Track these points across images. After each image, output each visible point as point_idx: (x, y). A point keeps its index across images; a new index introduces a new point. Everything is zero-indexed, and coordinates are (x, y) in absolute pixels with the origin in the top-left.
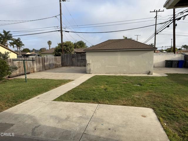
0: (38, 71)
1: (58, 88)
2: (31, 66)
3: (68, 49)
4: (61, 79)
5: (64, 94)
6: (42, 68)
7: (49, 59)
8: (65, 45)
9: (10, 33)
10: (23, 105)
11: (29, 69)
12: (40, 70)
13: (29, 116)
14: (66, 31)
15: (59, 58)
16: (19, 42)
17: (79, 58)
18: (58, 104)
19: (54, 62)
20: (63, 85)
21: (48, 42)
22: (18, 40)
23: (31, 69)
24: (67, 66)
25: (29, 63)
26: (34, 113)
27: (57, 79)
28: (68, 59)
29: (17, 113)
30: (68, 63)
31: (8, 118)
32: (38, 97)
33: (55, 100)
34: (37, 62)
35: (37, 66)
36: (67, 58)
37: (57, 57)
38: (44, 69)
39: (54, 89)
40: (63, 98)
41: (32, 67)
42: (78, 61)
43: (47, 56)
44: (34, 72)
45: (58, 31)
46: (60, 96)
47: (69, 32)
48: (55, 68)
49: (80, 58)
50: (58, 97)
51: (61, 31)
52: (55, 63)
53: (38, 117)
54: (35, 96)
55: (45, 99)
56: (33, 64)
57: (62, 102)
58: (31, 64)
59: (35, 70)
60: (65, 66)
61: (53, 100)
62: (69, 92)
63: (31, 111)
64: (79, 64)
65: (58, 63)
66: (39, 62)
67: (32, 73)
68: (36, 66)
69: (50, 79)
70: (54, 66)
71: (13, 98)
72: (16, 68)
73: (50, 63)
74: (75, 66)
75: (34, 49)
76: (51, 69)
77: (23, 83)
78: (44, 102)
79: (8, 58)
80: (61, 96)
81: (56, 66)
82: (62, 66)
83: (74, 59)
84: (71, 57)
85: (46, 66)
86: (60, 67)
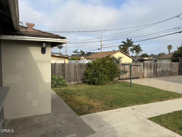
0: (148, 77)
1: (162, 102)
2: (141, 71)
4: (171, 91)
5: (166, 114)
6: (152, 74)
7: (162, 65)
9: (132, 40)
10: (115, 112)
11: (139, 74)
12: (151, 76)
13: (113, 129)
15: (176, 65)
16: (138, 48)
18: (152, 127)
19: (169, 69)
20: (171, 99)
21: (168, 47)
22: (138, 46)
23: (141, 74)
25: (139, 68)
26: (119, 128)
27: (166, 90)
29: (105, 119)
31: (96, 122)
32: (133, 108)
33: (151, 119)
34: (148, 67)
35: (148, 71)
37: (174, 63)
38: (155, 76)
39: (157, 103)
40: (163, 120)
41: (142, 72)
43: (162, 61)
44: (144, 77)
45: (179, 32)
46: (160, 114)
48: (169, 75)
50: (157, 116)
53: (120, 134)
54: (131, 105)
55: (139, 113)
56: (144, 69)
57: (158, 126)
58: (141, 69)
59: (145, 75)
61: (148, 117)
62: (175, 113)
63: (118, 123)
65: (173, 71)
66: (151, 68)
67: (141, 78)
68: (146, 72)
69: (157, 89)
70: (168, 74)
71: (111, 101)
72: (125, 72)
73: (163, 69)
75: (152, 54)
76: (163, 76)
77: (128, 87)
78: (136, 117)
79: (120, 62)
80: (162, 116)
81: (171, 74)
82: (179, 74)
85: (157, 72)
86: (176, 75)
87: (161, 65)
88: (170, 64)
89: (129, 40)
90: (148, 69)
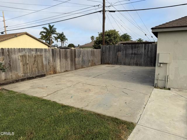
0: (63, 71)
2: (49, 63)
3: (111, 40)
7: (82, 52)
8: (108, 35)
9: (54, 27)
11: (46, 68)
12: (67, 69)
14: (110, 11)
15: (98, 51)
16: (63, 36)
17: (127, 52)
23: (50, 67)
24: (109, 64)
25: (46, 58)
28: (111, 53)
30: (111, 60)
35: (62, 63)
36: (109, 52)
37: (95, 50)
38: (74, 69)
41: (51, 65)
42: (125, 57)
44: (55, 72)
45: (99, 11)
47: (114, 11)
48: (91, 66)
49: (130, 52)
51: (104, 11)
52: (92, 59)
56: (54, 60)
58: (49, 60)
59: (58, 69)
60: (106, 64)
64: (127, 60)
66: (66, 57)
67: (51, 74)
70: (90, 64)
73: (84, 58)
74: (120, 64)
75: (79, 45)
76: (84, 68)
81: (93, 64)
82: (101, 64)
83: (120, 54)
84: (115, 51)
85: (77, 63)
86: (98, 65)
87: (80, 52)
88: (91, 51)
89: (52, 26)
90: (62, 59)
